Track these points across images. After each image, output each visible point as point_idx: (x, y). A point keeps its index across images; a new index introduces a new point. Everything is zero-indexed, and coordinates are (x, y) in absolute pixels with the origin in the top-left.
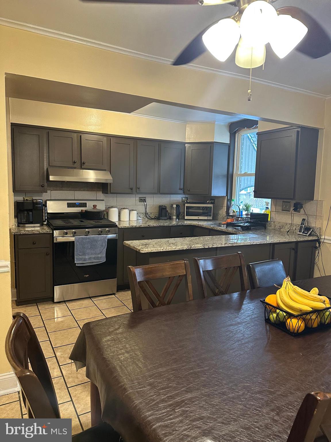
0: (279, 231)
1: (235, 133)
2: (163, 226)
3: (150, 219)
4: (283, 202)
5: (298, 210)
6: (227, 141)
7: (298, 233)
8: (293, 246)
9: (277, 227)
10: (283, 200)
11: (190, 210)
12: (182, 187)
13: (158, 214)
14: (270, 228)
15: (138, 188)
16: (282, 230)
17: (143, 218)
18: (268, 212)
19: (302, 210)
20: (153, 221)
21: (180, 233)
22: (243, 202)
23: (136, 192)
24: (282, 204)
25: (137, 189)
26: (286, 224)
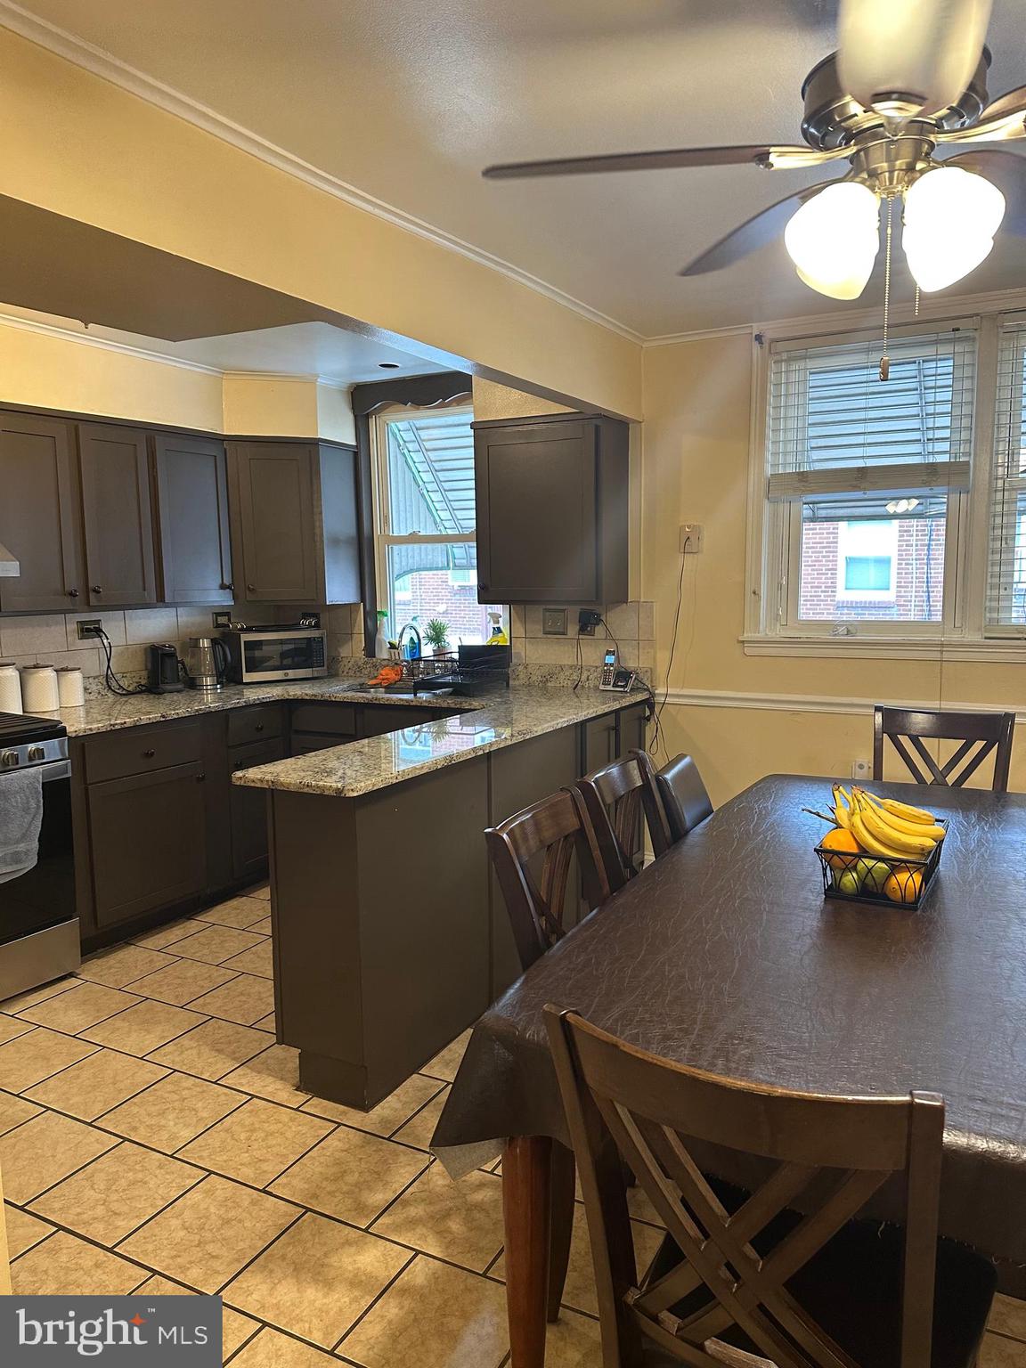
0: (545, 688)
1: (368, 417)
2: (208, 713)
3: (121, 694)
4: (546, 610)
5: (589, 629)
6: (349, 438)
7: (602, 687)
8: (611, 721)
9: (534, 678)
10: (544, 607)
11: (257, 653)
12: (227, 581)
13: (144, 673)
14: (517, 683)
15: (94, 591)
16: (549, 684)
17: (99, 693)
18: (503, 640)
19: (599, 629)
20: (133, 700)
21: (257, 728)
22: (418, 618)
23: (88, 604)
24: (544, 615)
25: (92, 595)
26: (562, 668)
